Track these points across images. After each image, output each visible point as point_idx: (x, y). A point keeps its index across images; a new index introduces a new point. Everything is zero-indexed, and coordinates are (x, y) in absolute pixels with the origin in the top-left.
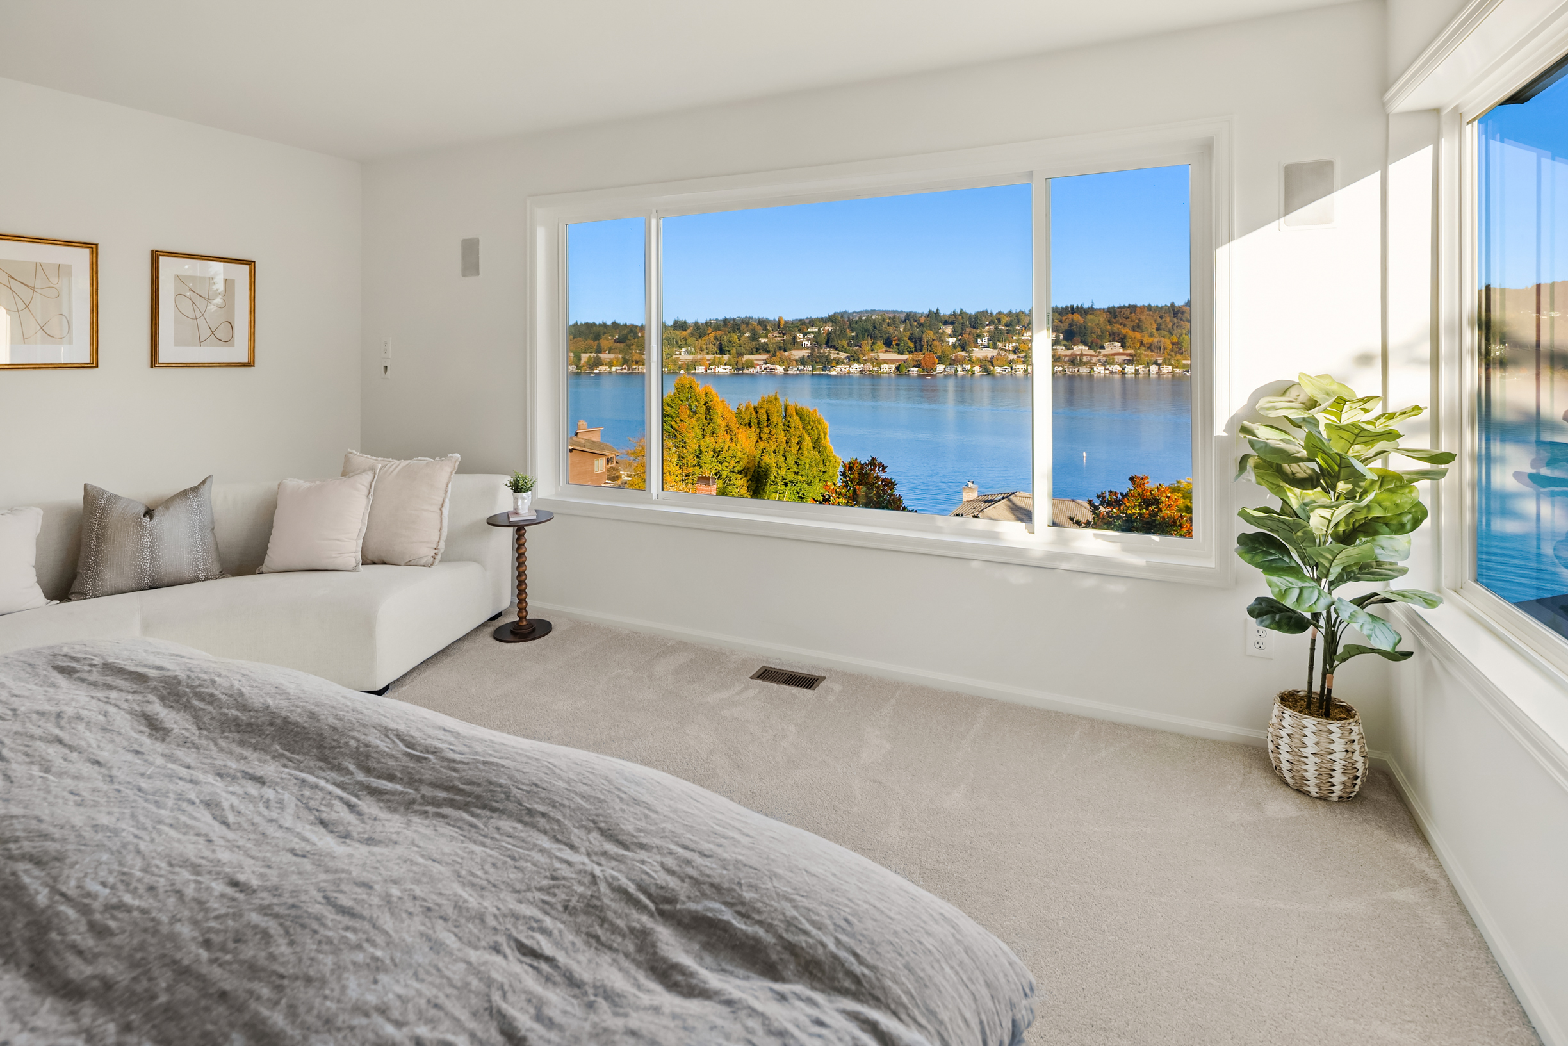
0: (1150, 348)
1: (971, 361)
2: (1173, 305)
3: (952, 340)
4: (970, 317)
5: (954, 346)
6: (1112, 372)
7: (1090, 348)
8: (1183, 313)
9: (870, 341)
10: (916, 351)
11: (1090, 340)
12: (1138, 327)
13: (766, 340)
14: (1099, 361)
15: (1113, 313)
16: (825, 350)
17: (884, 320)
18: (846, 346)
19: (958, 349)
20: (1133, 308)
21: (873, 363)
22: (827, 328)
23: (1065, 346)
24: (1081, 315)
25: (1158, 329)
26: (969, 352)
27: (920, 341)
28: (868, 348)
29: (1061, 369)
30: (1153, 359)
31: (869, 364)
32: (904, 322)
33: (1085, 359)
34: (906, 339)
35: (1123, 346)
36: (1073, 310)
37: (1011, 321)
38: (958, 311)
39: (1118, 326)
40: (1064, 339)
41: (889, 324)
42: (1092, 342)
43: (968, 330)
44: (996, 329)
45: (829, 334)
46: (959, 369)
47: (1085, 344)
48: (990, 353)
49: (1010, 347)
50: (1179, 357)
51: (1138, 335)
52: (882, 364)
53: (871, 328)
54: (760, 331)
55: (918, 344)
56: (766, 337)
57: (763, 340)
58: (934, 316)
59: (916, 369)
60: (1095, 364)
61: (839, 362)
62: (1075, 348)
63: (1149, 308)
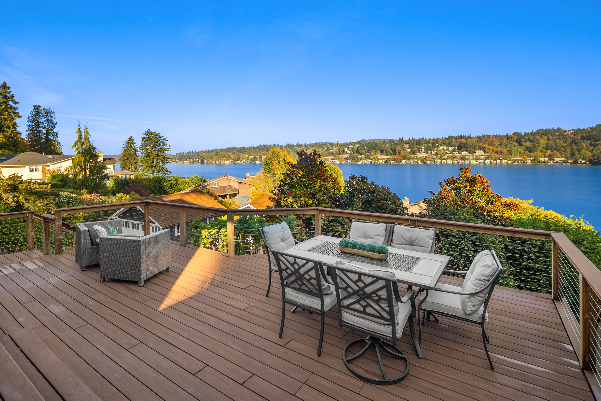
0: (497, 152)
1: (417, 158)
2: (507, 134)
3: (409, 150)
4: (416, 141)
5: (409, 152)
6: (479, 163)
7: (469, 153)
8: (512, 138)
9: (374, 151)
10: (393, 154)
11: (469, 149)
12: (491, 144)
13: (332, 151)
14: (473, 158)
15: (479, 139)
16: (356, 154)
17: (380, 142)
18: (364, 153)
19: (411, 154)
20: (488, 136)
21: (376, 159)
22: (357, 146)
23: (458, 152)
24: (465, 139)
25: (500, 145)
26: (416, 155)
27: (395, 150)
28: (373, 153)
29: (456, 161)
30: (498, 157)
31: (374, 160)
32: (388, 143)
33: (467, 157)
34: (389, 150)
35: (484, 152)
36: (461, 137)
37: (434, 142)
38: (411, 139)
39: (482, 144)
40: (458, 149)
41: (382, 144)
42: (470, 150)
43: (415, 146)
44: (428, 145)
45: (358, 148)
46: (412, 161)
47: (467, 151)
48: (425, 155)
49: (434, 153)
50: (510, 156)
51: (491, 147)
52: (379, 159)
53: (375, 146)
54: (330, 147)
55: (394, 152)
56: (332, 149)
57: (331, 151)
58: (401, 141)
59: (394, 162)
60: (472, 159)
61: (361, 159)
62: (463, 153)
63: (496, 136)
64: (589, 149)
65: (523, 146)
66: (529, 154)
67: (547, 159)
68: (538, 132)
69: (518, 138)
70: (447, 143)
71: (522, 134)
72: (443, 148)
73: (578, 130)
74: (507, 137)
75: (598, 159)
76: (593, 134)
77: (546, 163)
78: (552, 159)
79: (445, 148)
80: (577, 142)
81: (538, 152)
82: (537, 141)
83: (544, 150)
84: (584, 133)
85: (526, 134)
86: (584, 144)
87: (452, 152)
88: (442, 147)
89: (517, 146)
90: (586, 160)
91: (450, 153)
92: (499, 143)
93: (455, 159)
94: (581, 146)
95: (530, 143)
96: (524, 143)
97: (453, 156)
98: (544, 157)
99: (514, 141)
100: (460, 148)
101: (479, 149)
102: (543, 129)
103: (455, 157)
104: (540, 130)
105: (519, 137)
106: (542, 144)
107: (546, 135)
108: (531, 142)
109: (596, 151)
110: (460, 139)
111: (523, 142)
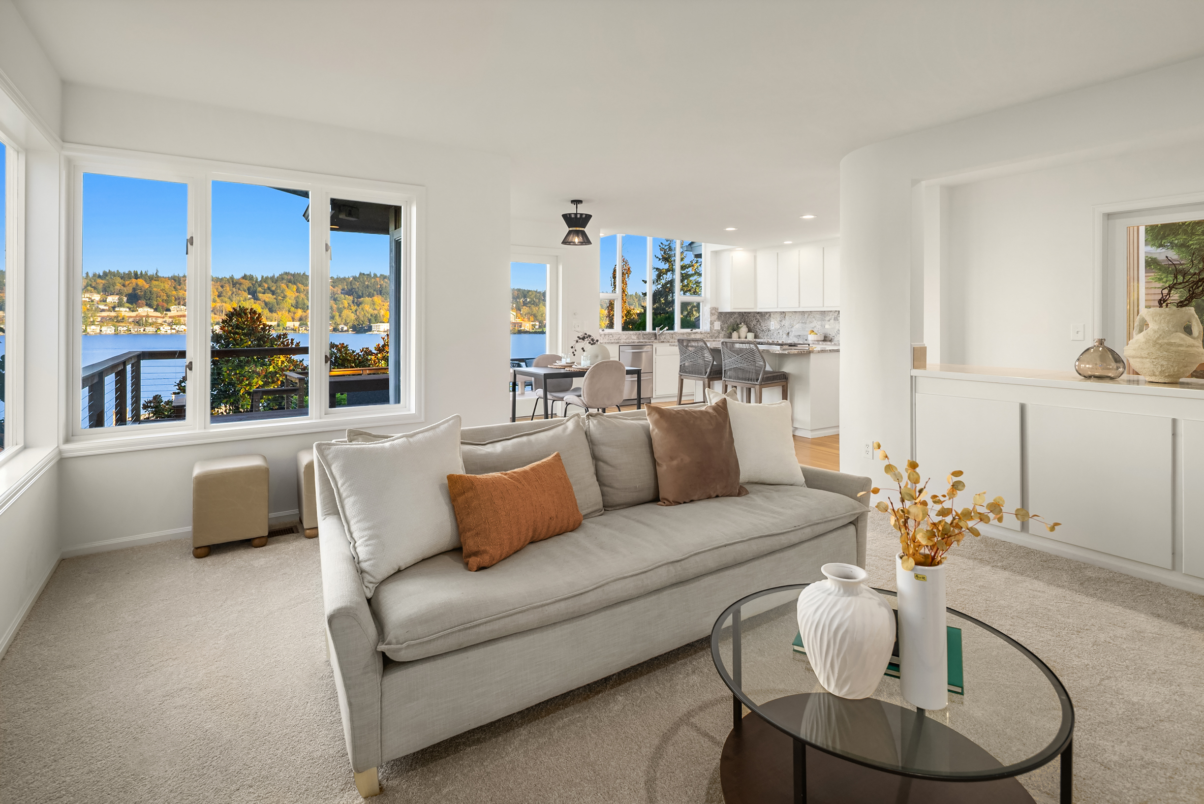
64: (351, 309)
65: (260, 300)
66: (269, 314)
67: (297, 324)
68: (281, 278)
69: (251, 285)
70: (101, 286)
71: (257, 279)
72: (90, 299)
73: (337, 278)
74: (233, 281)
75: (362, 325)
76: (356, 287)
77: (295, 331)
78: (304, 324)
79: (97, 297)
80: (337, 297)
81: (284, 312)
82: (282, 292)
83: (293, 309)
84: (345, 284)
85: (265, 280)
86: (345, 301)
87: (114, 308)
88: (87, 295)
89: (250, 299)
90: (348, 326)
91: (109, 310)
92: (217, 293)
93: (121, 324)
94: (342, 303)
95: (270, 295)
96: (260, 295)
97: (117, 317)
98: (293, 321)
99: (245, 291)
100: (134, 299)
101: (177, 302)
102: (290, 272)
103: (123, 319)
104: (286, 273)
105: (253, 284)
106: (290, 299)
107: (295, 283)
108: (273, 294)
109: (360, 313)
110: (134, 280)
111: (260, 292)
